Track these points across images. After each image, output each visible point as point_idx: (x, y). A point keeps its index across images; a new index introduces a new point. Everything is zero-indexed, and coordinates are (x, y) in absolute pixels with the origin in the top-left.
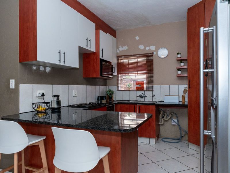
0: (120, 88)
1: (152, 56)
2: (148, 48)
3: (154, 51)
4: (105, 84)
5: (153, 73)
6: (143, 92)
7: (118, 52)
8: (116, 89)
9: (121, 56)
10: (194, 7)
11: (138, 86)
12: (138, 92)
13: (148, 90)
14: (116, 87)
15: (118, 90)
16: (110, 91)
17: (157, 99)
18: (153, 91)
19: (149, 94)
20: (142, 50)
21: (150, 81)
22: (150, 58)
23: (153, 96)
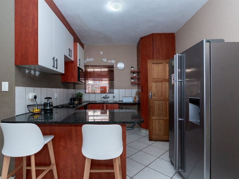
0: (87, 91)
1: (113, 67)
2: (109, 61)
3: (114, 64)
4: (74, 88)
5: (114, 80)
6: (106, 94)
7: (86, 62)
8: (84, 92)
9: (88, 66)
10: (145, 37)
11: (102, 89)
12: (102, 94)
13: (110, 93)
14: (84, 90)
15: (85, 93)
16: (80, 93)
17: (117, 99)
18: (113, 93)
19: (111, 95)
20: (106, 63)
21: (112, 86)
22: (111, 69)
23: (114, 97)
